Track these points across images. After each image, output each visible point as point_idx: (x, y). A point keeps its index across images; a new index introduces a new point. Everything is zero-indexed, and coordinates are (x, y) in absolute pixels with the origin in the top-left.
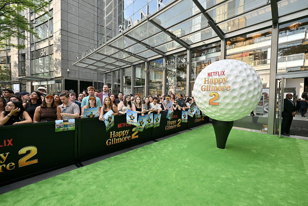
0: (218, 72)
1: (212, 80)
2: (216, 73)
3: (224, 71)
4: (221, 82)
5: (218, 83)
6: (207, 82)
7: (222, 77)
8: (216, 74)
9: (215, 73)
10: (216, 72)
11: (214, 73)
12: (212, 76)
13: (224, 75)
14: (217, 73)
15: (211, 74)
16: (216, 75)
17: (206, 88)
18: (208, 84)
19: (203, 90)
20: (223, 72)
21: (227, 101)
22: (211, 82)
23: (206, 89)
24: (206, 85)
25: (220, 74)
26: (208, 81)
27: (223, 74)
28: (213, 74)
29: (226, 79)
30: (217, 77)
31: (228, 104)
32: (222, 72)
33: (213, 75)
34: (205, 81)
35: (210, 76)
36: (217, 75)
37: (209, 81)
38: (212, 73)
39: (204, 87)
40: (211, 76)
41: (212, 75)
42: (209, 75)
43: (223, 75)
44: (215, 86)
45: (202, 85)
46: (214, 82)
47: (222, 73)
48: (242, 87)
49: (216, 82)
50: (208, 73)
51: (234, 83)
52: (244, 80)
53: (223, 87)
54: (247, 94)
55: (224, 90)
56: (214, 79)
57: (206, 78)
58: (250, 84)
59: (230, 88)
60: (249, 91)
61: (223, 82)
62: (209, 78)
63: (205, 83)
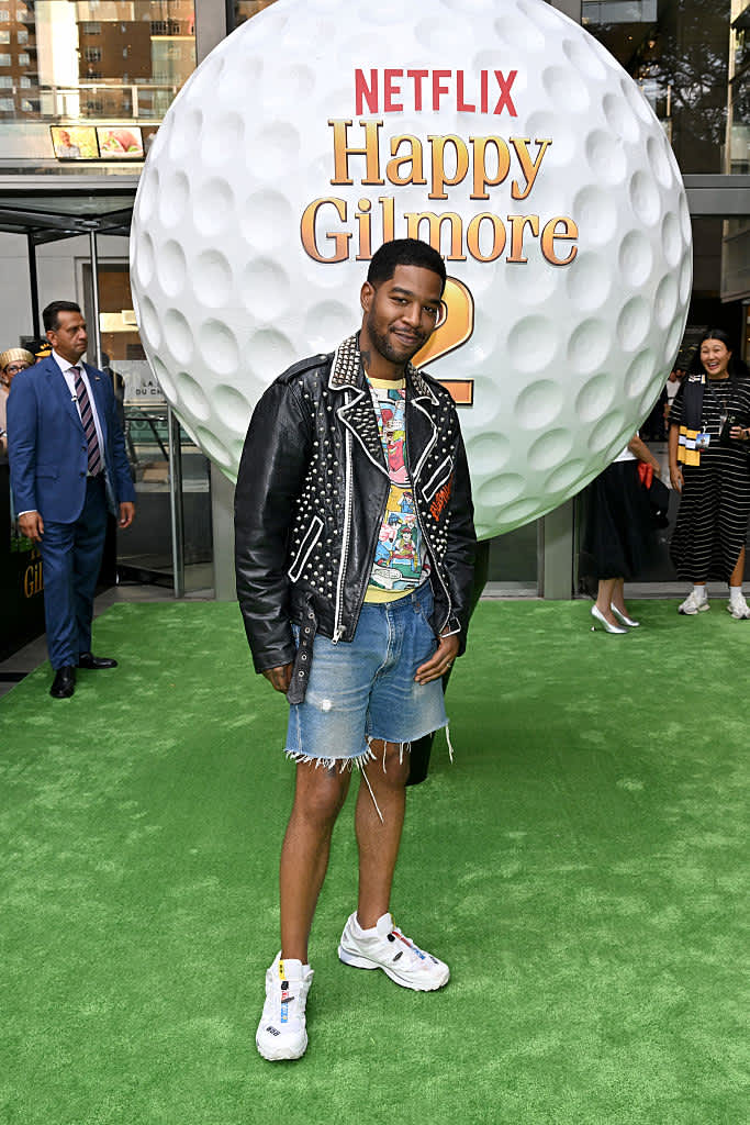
0: (460, 74)
1: (405, 151)
2: (435, 82)
3: (513, 74)
4: (492, 176)
5: (467, 187)
6: (358, 166)
7: (503, 128)
8: (438, 90)
9: (427, 83)
10: (438, 74)
11: (418, 75)
12: (399, 108)
13: (513, 113)
14: (451, 83)
15: (390, 90)
16: (436, 106)
17: (352, 227)
18: (372, 193)
19: (327, 249)
20: (506, 85)
21: (538, 357)
22: (405, 171)
23: (355, 242)
24: (354, 195)
25: (472, 95)
26: (370, 153)
27: (505, 99)
28: (406, 84)
29: (533, 150)
30: (445, 121)
31: (536, 387)
32: (493, 81)
33: (406, 97)
34: (344, 155)
35: (374, 109)
36: (449, 100)
37: (385, 158)
38: (395, 81)
39: (328, 220)
40: (389, 108)
41: (395, 99)
42: (366, 90)
43: (498, 111)
44: (440, 208)
46: (427, 175)
47: (494, 92)
48: (628, 241)
49: (450, 175)
50: (359, 73)
51: (584, 198)
52: (635, 180)
53: (518, 223)
54: (654, 298)
55: (523, 258)
56: (430, 141)
57: (351, 125)
58: (667, 220)
59: (572, 243)
60: (665, 280)
61: (508, 181)
62: (378, 125)
63: (347, 181)
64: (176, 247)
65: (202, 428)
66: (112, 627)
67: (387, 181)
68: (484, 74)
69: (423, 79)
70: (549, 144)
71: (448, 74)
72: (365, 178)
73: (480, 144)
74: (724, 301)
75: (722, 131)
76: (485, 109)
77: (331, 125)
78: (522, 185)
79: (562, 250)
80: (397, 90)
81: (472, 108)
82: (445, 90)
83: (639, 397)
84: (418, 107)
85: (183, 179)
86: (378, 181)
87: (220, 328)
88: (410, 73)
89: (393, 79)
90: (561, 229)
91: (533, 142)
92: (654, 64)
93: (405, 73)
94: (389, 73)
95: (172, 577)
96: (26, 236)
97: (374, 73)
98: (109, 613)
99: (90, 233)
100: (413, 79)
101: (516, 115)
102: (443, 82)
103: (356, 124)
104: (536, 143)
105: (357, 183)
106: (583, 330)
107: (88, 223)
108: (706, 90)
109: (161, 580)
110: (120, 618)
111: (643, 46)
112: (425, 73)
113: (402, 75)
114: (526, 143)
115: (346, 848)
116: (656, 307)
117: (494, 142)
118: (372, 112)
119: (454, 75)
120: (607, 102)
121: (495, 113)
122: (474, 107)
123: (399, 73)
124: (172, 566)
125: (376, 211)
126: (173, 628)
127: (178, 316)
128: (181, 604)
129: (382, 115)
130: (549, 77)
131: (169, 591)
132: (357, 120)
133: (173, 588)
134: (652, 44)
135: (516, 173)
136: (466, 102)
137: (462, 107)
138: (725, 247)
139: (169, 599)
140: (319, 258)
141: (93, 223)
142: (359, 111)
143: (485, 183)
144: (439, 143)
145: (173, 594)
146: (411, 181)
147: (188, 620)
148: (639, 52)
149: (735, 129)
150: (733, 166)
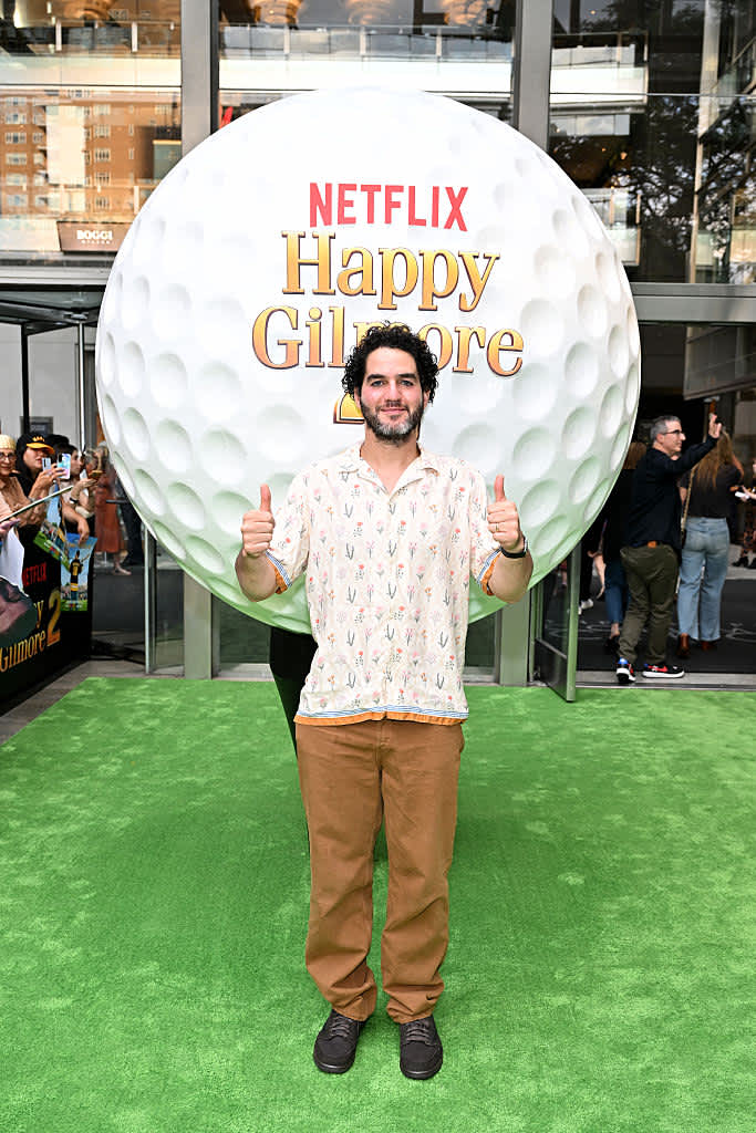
0: (412, 189)
1: (356, 263)
2: (388, 198)
3: (464, 190)
4: (440, 288)
5: (416, 298)
6: (309, 277)
8: (391, 205)
9: (380, 198)
10: (390, 189)
11: (371, 190)
12: (352, 221)
13: (463, 227)
14: (403, 198)
15: (344, 204)
16: (388, 220)
17: (303, 334)
18: (323, 302)
19: (278, 355)
20: (457, 200)
22: (356, 282)
23: (304, 350)
24: (306, 304)
25: (423, 210)
26: (322, 265)
27: (456, 216)
28: (360, 198)
29: (482, 263)
30: (397, 234)
32: (444, 197)
33: (358, 210)
34: (296, 265)
35: (328, 222)
36: (400, 215)
37: (337, 269)
38: (349, 195)
39: (279, 327)
40: (343, 220)
41: (348, 212)
42: (324, 204)
43: (448, 226)
45: (253, 311)
46: (377, 286)
47: (445, 208)
48: (575, 352)
49: (399, 286)
50: (314, 187)
51: (532, 309)
52: (583, 295)
53: (465, 334)
54: (599, 408)
55: (469, 368)
56: (381, 253)
57: (304, 237)
58: (614, 332)
59: (518, 354)
60: (611, 390)
61: (456, 295)
62: (331, 237)
63: (298, 291)
64: (136, 348)
65: (158, 522)
66: (83, 702)
67: (338, 292)
68: (436, 190)
69: (376, 194)
70: (498, 258)
71: (400, 189)
72: (316, 289)
73: (430, 256)
74: (688, 398)
75: (688, 238)
76: (435, 223)
77: (284, 236)
78: (470, 298)
79: (507, 361)
80: (351, 204)
81: (422, 223)
82: (398, 205)
83: (583, 504)
84: (371, 220)
85: (145, 284)
86: (329, 291)
87: (175, 427)
88: (364, 188)
89: (347, 192)
90: (506, 341)
91: (481, 256)
92: (624, 174)
93: (359, 188)
94: (343, 188)
95: (144, 653)
96: (19, 327)
97: (328, 187)
98: (80, 688)
99: (78, 325)
100: (366, 193)
101: (465, 230)
102: (395, 197)
103: (309, 235)
104: (485, 257)
105: (309, 293)
106: (529, 437)
107: (76, 316)
108: (673, 200)
109: (132, 655)
110: (91, 693)
111: (615, 158)
112: (378, 188)
113: (355, 189)
114: (475, 257)
115: (286, 936)
116: (602, 417)
117: (442, 255)
118: (326, 224)
119: (406, 190)
120: (557, 218)
121: (445, 227)
122: (425, 221)
123: (353, 187)
124: (144, 643)
125: (327, 320)
126: (141, 705)
127: (135, 414)
128: (152, 680)
129: (335, 228)
130: (499, 193)
131: (141, 666)
132: (309, 231)
133: (144, 664)
134: (624, 155)
135: (464, 286)
136: (418, 216)
137: (413, 221)
138: (688, 347)
139: (140, 675)
140: (270, 364)
141: (81, 316)
142: (313, 223)
143: (434, 295)
144: (389, 255)
145: (144, 670)
146: (362, 291)
147: (155, 698)
148: (611, 163)
149: (700, 236)
150: (698, 272)
